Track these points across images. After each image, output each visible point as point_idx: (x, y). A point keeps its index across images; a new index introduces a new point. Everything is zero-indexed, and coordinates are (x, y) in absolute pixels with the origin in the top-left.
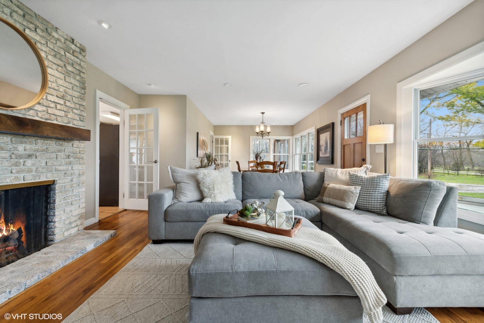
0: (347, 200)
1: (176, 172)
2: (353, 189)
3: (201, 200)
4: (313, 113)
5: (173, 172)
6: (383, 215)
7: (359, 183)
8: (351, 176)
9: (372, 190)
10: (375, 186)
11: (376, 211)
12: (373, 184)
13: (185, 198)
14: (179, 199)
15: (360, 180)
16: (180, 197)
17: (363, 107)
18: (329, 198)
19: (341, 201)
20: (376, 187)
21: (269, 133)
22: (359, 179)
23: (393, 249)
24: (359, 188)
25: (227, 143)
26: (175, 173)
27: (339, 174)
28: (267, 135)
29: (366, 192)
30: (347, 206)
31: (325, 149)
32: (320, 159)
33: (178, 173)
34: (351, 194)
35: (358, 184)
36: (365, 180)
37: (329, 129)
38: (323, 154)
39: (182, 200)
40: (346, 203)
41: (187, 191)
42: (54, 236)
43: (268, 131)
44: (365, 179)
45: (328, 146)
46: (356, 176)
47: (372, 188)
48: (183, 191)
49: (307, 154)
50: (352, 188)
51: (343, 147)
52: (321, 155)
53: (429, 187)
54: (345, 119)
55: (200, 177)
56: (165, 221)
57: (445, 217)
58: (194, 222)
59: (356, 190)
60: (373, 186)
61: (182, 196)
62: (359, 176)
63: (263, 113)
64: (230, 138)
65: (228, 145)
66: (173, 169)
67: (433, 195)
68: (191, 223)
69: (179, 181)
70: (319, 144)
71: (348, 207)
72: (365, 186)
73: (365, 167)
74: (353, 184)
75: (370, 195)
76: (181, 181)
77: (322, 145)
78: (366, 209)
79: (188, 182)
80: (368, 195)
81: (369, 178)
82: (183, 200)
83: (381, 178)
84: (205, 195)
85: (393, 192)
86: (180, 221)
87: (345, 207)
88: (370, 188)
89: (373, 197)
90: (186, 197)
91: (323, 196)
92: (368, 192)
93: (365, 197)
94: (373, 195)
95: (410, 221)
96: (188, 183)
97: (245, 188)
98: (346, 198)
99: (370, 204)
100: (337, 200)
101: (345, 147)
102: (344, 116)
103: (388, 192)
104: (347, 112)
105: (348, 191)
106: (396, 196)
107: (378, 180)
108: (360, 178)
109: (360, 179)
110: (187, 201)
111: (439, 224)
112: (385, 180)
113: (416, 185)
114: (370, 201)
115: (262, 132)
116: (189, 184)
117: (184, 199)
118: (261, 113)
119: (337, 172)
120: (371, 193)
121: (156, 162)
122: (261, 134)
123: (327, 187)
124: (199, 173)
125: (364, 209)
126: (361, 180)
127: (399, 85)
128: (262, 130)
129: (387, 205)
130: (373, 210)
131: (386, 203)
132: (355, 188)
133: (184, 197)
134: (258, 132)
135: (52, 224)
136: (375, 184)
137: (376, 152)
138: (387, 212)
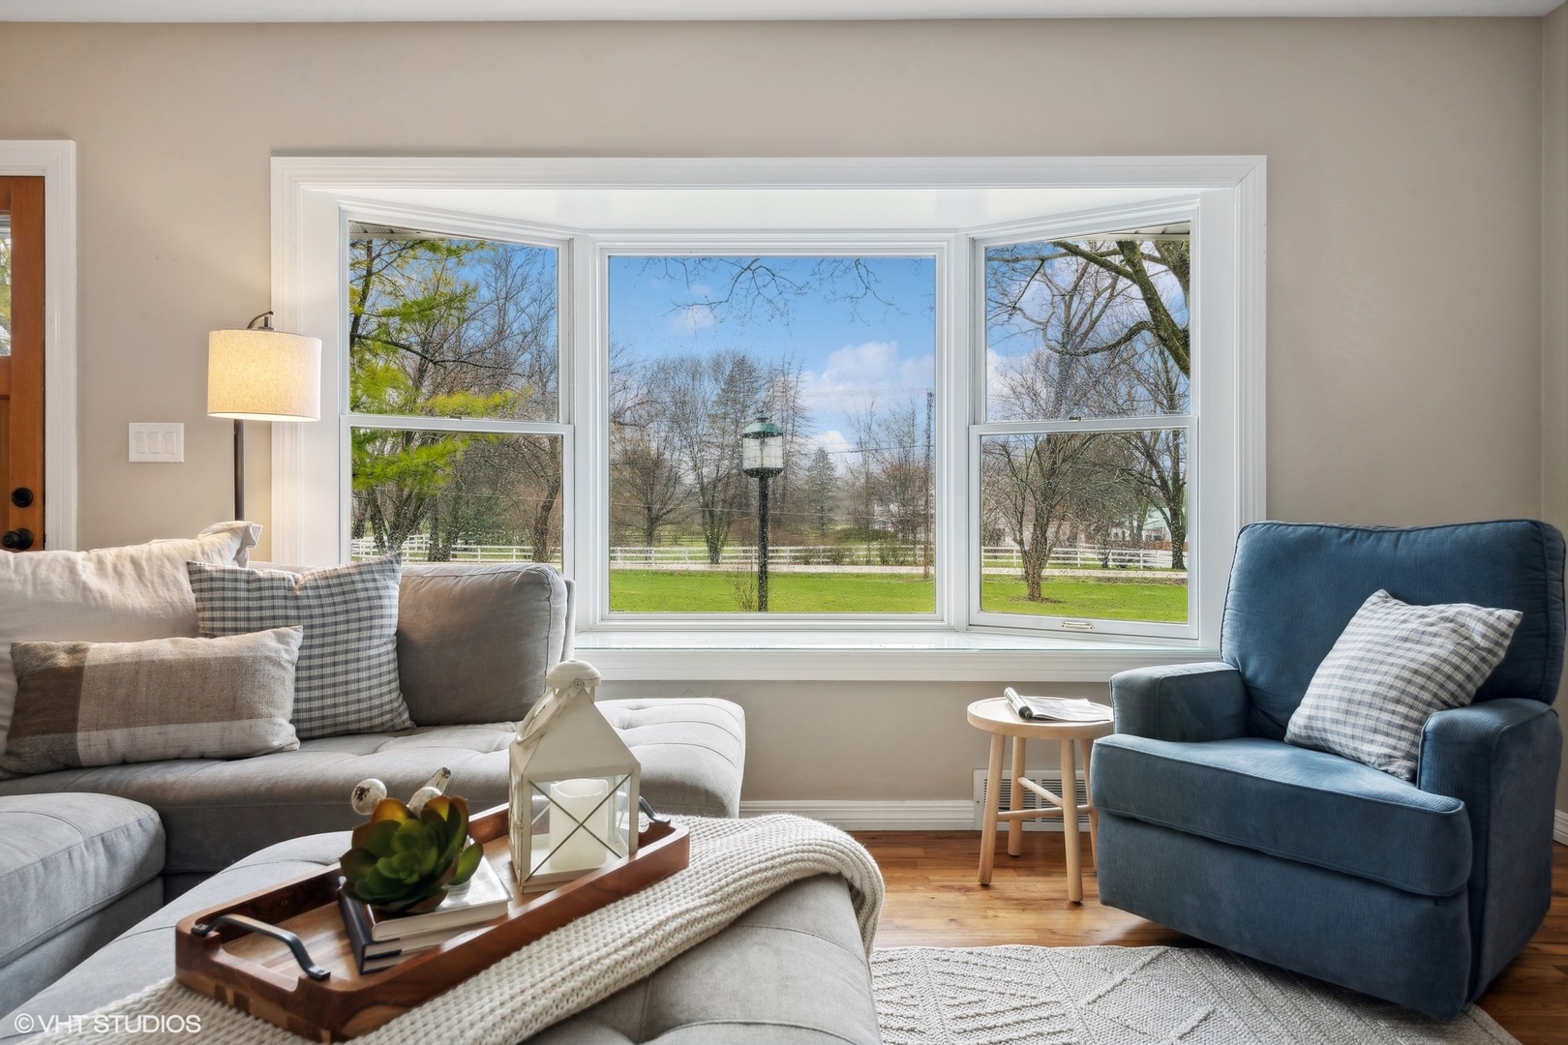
2: (273, 644)
7: (280, 612)
9: (354, 636)
10: (365, 614)
11: (377, 721)
12: (354, 606)
15: (279, 597)
18: (128, 724)
19: (225, 724)
20: (371, 618)
22: (276, 593)
24: (296, 635)
29: (328, 650)
30: (270, 738)
34: (274, 671)
35: (274, 618)
36: (310, 593)
40: (261, 722)
44: (305, 588)
46: (248, 582)
47: (354, 626)
50: (267, 638)
53: (545, 589)
59: (282, 647)
60: (354, 616)
62: (265, 580)
71: (276, 743)
72: (320, 621)
74: (242, 624)
75: (351, 656)
78: (328, 731)
80: (341, 658)
81: (323, 583)
83: (377, 576)
87: (257, 745)
88: (342, 628)
89: (364, 664)
91: (72, 731)
92: (340, 648)
93: (328, 671)
94: (363, 654)
98: (256, 699)
100: (199, 721)
103: (402, 633)
105: (256, 660)
107: (371, 585)
108: (278, 588)
109: (281, 593)
114: (353, 687)
120: (354, 646)
123: (76, 669)
125: (317, 733)
126: (285, 598)
127: (278, 164)
129: (407, 688)
130: (365, 724)
132: (282, 639)
136: (364, 604)
137: (133, 457)
138: (412, 717)
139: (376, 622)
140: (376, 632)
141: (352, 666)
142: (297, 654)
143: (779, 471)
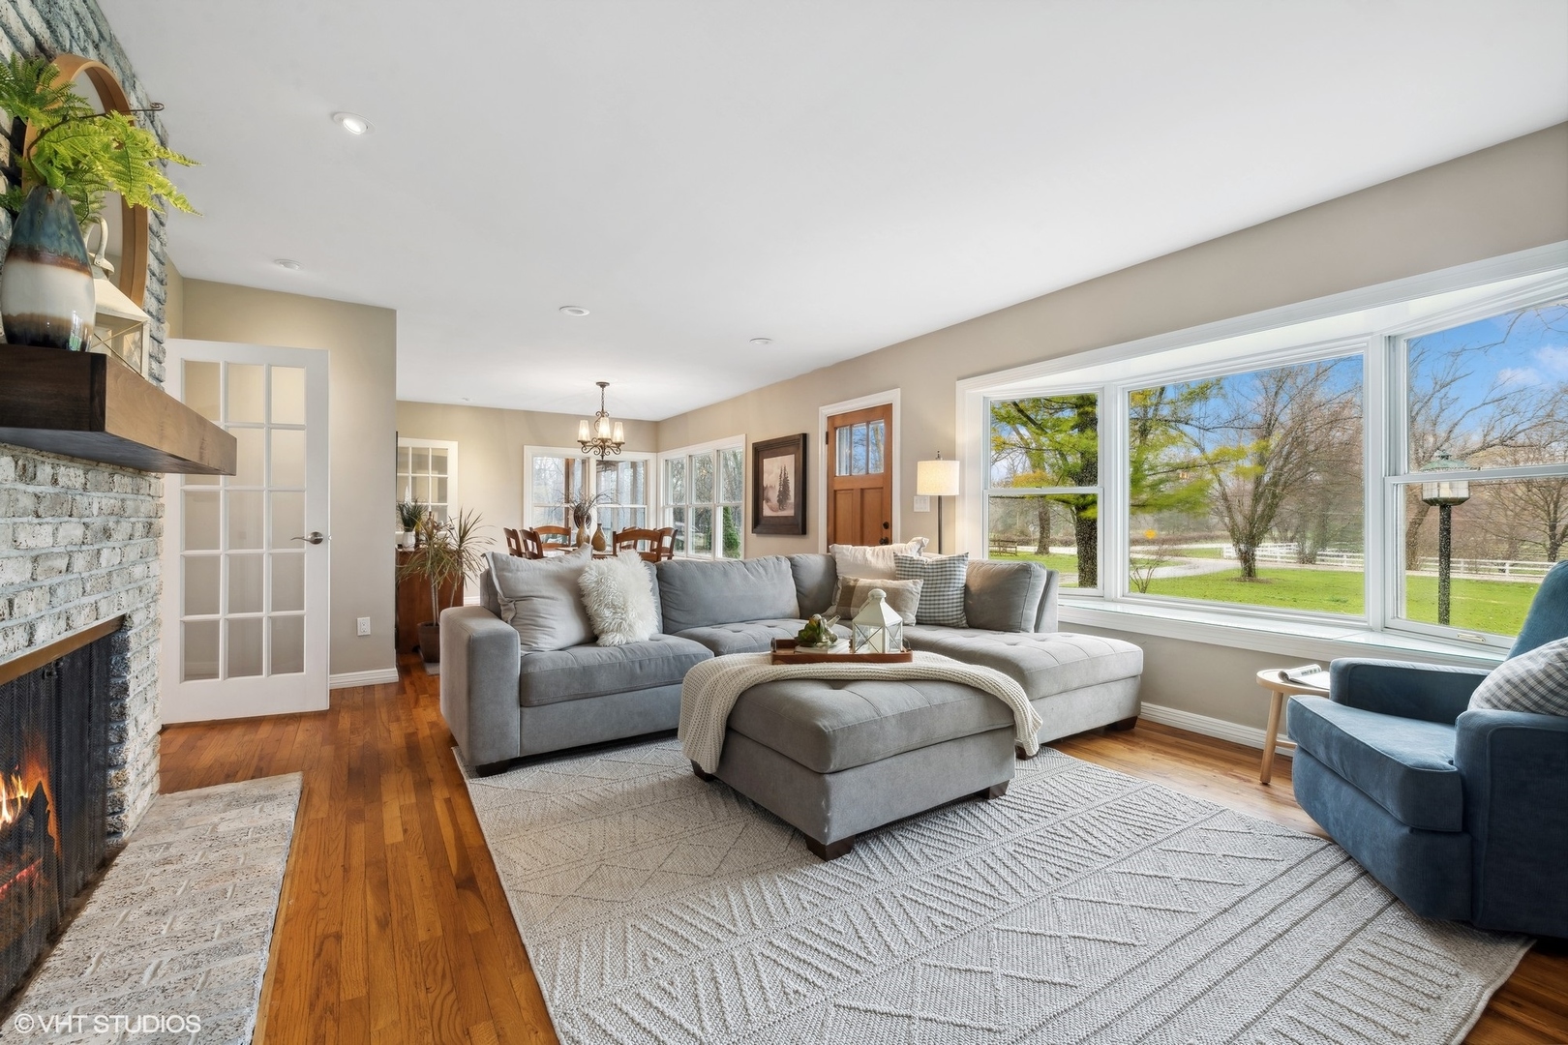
0: (903, 609)
1: (513, 567)
2: (912, 585)
3: (592, 638)
4: (735, 401)
5: (503, 570)
6: (964, 628)
7: (917, 574)
8: (899, 561)
9: (943, 585)
10: (947, 577)
11: (950, 622)
12: (944, 573)
13: (549, 639)
14: (534, 645)
15: (916, 567)
16: (536, 638)
17: (886, 411)
21: (618, 445)
23: (1021, 664)
24: (920, 583)
25: (441, 463)
26: (510, 571)
27: (869, 556)
28: (614, 449)
29: (933, 590)
31: (779, 496)
32: (763, 522)
33: (518, 570)
34: (910, 595)
36: (925, 566)
37: (792, 449)
38: (772, 509)
39: (541, 645)
40: (903, 613)
41: (556, 620)
42: (122, 816)
43: (618, 441)
44: (924, 564)
45: (789, 491)
47: (946, 582)
48: (541, 619)
49: (715, 507)
50: (909, 583)
51: (833, 495)
52: (767, 512)
53: (1024, 572)
54: (836, 429)
55: (589, 580)
56: (521, 706)
57: (1047, 619)
58: (599, 698)
59: (915, 587)
60: (944, 577)
61: (540, 635)
62: (910, 560)
63: (603, 385)
64: (452, 449)
65: (446, 473)
66: (502, 560)
67: (1034, 585)
68: (592, 699)
69: (524, 594)
70: (760, 481)
71: (906, 622)
72: (931, 578)
73: (918, 541)
74: (906, 577)
75: (943, 593)
76: (532, 594)
77: (771, 487)
79: (551, 594)
80: (937, 594)
81: (935, 563)
82: (544, 646)
84: (601, 625)
85: (973, 588)
86: (565, 698)
88: (939, 582)
89: (946, 597)
90: (552, 636)
91: (849, 605)
92: (937, 590)
93: (932, 598)
95: (1005, 631)
96: (552, 598)
97: (671, 604)
98: (902, 604)
99: (941, 610)
101: (838, 496)
102: (835, 424)
103: (966, 587)
104: (845, 415)
105: (903, 590)
106: (982, 592)
107: (951, 565)
108: (919, 564)
109: (920, 566)
110: (555, 648)
111: (1040, 630)
112: (961, 565)
113: (1010, 571)
114: (943, 606)
115: (604, 441)
116: (556, 599)
117: (545, 643)
118: (598, 383)
119: (865, 554)
120: (942, 590)
121: (317, 540)
122: (596, 446)
123: (854, 587)
124: (587, 569)
125: (930, 622)
126: (921, 568)
127: (960, 384)
128: (605, 437)
129: (967, 609)
130: (946, 622)
131: (964, 605)
132: (914, 583)
133: (547, 637)
134: (584, 439)
135: (113, 773)
136: (947, 573)
137: (915, 510)
138: (968, 623)
139: (953, 581)
140: (952, 585)
141: (941, 598)
142: (920, 589)
143: (1466, 499)
